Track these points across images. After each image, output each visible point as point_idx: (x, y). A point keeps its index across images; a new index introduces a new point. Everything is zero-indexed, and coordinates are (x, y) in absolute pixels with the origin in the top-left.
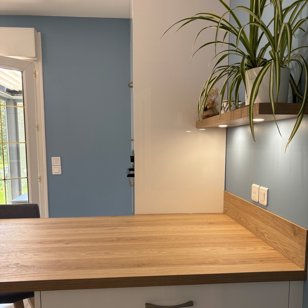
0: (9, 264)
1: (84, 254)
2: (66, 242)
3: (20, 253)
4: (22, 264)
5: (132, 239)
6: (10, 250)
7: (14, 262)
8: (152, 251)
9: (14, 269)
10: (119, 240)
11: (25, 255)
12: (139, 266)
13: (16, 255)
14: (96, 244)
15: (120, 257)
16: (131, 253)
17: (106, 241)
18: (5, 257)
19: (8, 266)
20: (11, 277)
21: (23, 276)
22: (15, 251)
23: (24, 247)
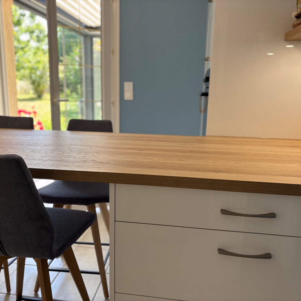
0: (86, 160)
1: (157, 159)
2: (139, 150)
3: (96, 154)
4: (98, 160)
5: (206, 152)
6: (87, 151)
7: (91, 159)
8: (228, 162)
9: (91, 164)
10: (191, 152)
11: (101, 155)
12: (215, 171)
13: (93, 154)
14: (168, 153)
15: (194, 163)
16: (205, 162)
17: (178, 152)
18: (82, 155)
19: (85, 161)
20: (88, 168)
21: (99, 168)
22: (92, 152)
23: (99, 150)
